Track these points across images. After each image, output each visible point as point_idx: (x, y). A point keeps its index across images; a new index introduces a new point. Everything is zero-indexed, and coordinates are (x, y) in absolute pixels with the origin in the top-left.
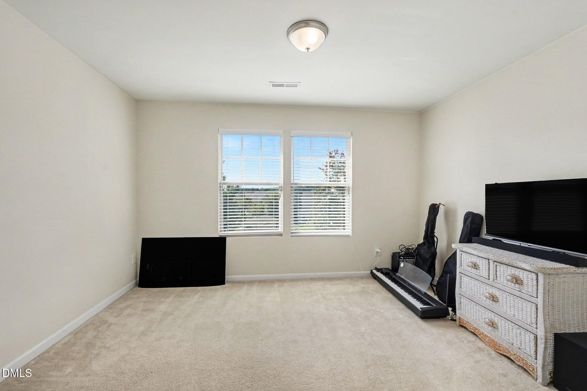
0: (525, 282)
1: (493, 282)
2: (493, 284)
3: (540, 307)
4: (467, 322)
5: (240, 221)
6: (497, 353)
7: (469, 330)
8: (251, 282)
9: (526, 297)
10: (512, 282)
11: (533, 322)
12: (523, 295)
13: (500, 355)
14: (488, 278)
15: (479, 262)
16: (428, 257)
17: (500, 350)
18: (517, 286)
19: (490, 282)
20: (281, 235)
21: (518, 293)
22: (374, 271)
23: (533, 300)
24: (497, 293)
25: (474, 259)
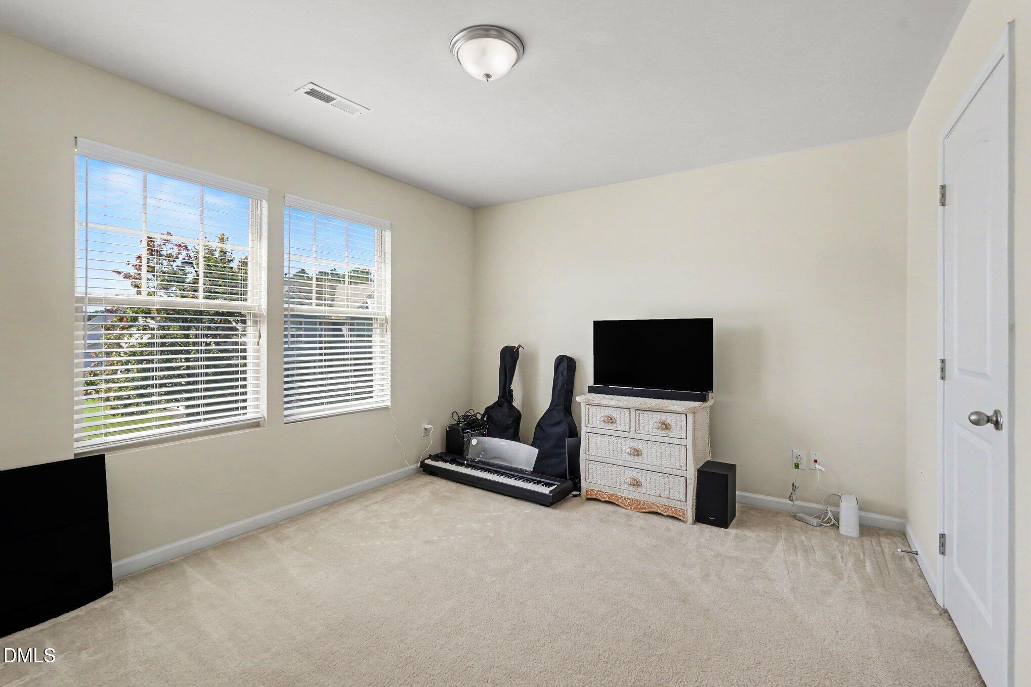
0: (673, 425)
1: (636, 434)
2: (636, 436)
3: (690, 447)
4: (598, 491)
5: (147, 403)
6: (642, 514)
7: (602, 500)
8: (196, 555)
9: (676, 441)
10: (662, 429)
11: (682, 465)
12: (671, 440)
13: (644, 514)
14: (629, 431)
15: (615, 413)
16: (510, 422)
17: (645, 508)
18: (664, 432)
19: (632, 435)
20: (256, 424)
21: (666, 440)
22: (429, 462)
23: (683, 442)
24: (639, 445)
25: (609, 412)
